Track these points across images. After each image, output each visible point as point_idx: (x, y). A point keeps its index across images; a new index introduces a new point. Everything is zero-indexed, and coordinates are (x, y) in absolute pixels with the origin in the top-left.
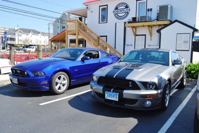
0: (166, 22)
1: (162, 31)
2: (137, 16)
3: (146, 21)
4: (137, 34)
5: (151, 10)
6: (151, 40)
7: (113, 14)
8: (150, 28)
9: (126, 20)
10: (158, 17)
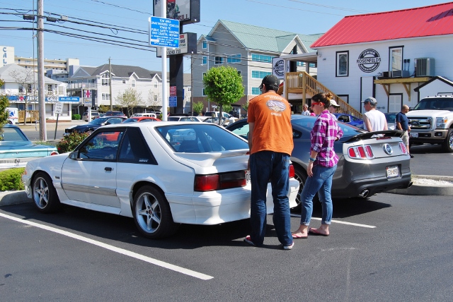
0: (425, 79)
1: (420, 90)
2: (391, 70)
3: (401, 78)
4: (391, 92)
5: (409, 61)
6: (409, 100)
7: (357, 65)
8: (407, 86)
9: (376, 73)
10: (415, 72)
